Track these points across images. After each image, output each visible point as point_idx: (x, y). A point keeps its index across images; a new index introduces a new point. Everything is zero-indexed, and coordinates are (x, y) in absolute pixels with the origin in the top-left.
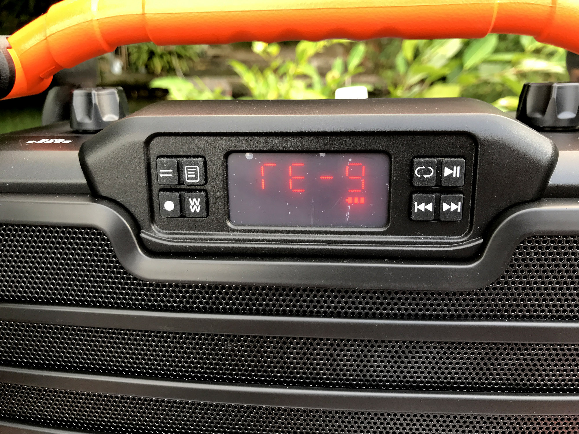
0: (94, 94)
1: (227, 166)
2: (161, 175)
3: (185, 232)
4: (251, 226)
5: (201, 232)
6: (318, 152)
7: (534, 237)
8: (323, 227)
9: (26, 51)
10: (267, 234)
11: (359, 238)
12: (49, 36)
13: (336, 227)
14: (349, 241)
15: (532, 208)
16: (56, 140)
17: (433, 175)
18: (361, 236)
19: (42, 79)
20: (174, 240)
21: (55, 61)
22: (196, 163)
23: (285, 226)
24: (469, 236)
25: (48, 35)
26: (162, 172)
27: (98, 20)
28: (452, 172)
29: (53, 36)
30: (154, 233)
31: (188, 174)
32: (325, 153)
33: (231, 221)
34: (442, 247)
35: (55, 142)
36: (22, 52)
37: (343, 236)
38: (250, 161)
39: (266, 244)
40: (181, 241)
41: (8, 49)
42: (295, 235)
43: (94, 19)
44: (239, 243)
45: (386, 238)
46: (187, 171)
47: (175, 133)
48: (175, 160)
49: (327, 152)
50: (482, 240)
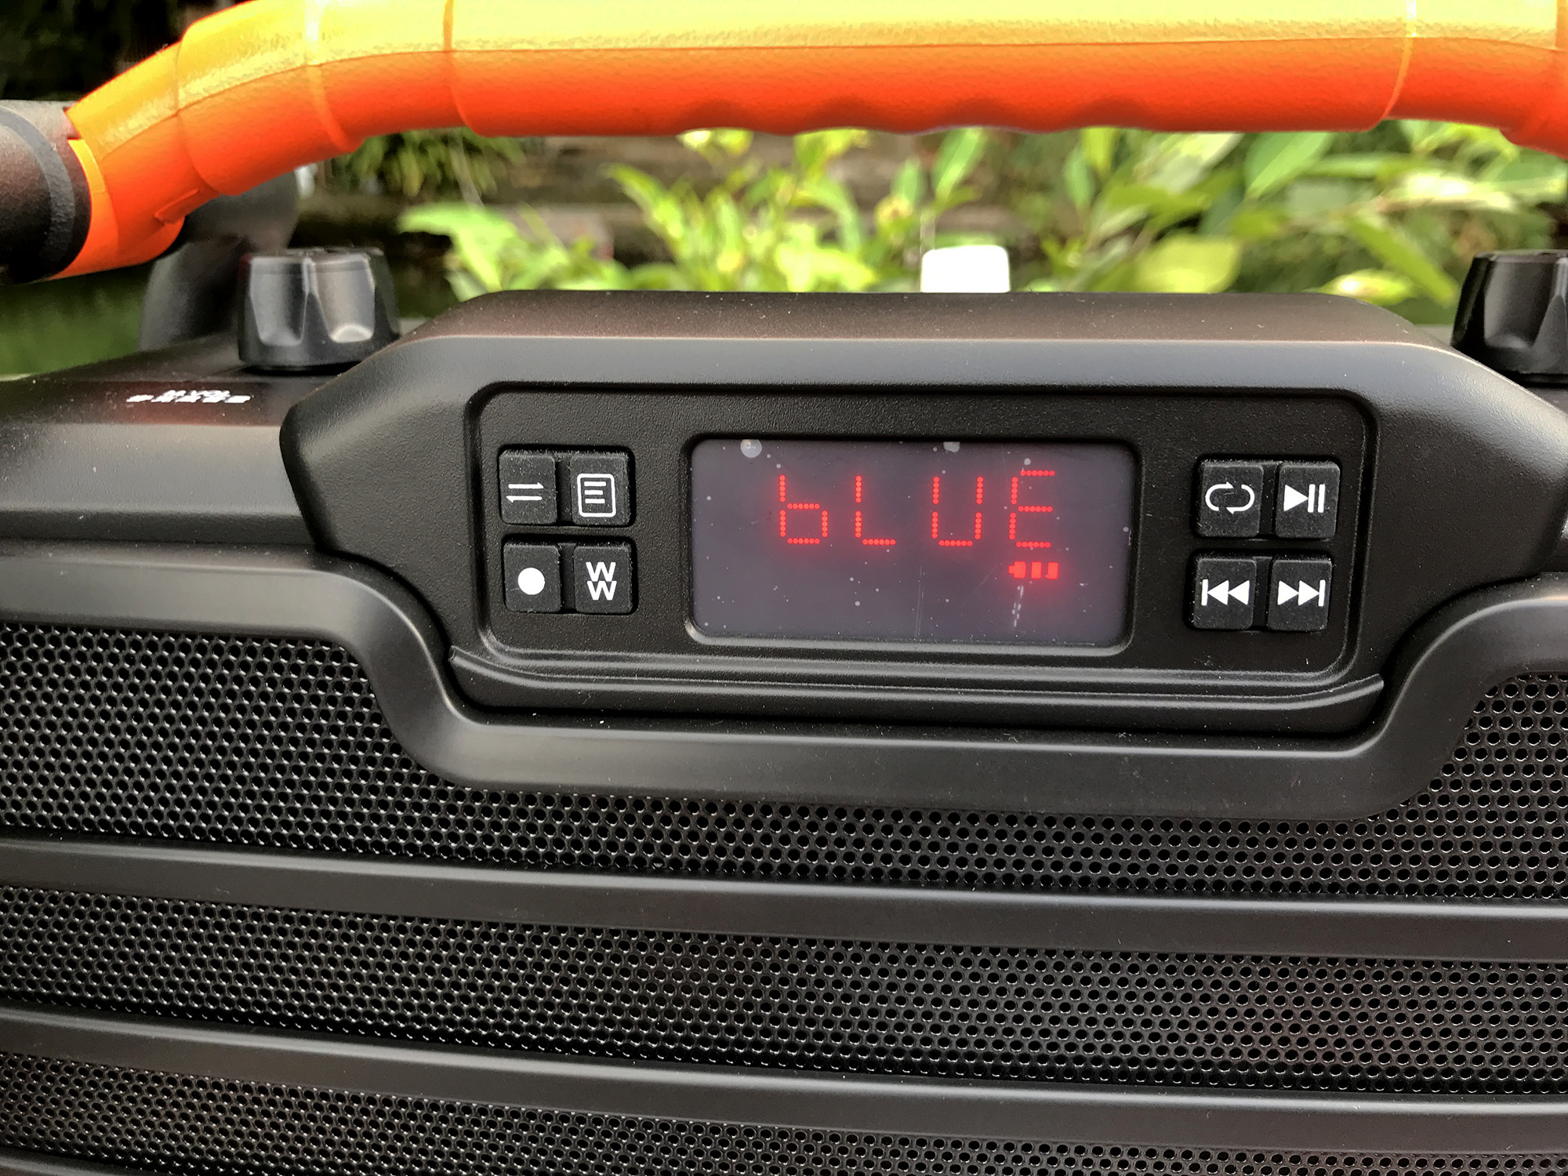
0: (309, 266)
1: (689, 473)
2: (512, 498)
3: (571, 652)
4: (752, 637)
5: (616, 653)
6: (940, 439)
7: (1525, 677)
8: (948, 642)
9: (120, 147)
10: (795, 661)
11: (1048, 674)
12: (187, 107)
13: (983, 644)
14: (1021, 682)
15: (1521, 599)
16: (205, 393)
17: (1253, 506)
18: (1054, 668)
19: (158, 224)
20: (542, 675)
21: (198, 177)
22: (608, 468)
23: (844, 639)
24: (1344, 672)
25: (182, 105)
26: (515, 490)
27: (321, 65)
28: (1302, 498)
29: (195, 107)
30: (488, 653)
31: (584, 497)
32: (958, 443)
33: (695, 624)
34: (1272, 701)
35: (205, 401)
36: (109, 151)
37: (1003, 668)
38: (751, 461)
39: (794, 687)
40: (561, 676)
41: (71, 142)
42: (873, 663)
43: (310, 63)
44: (720, 684)
45: (1120, 675)
46: (583, 488)
47: (551, 383)
48: (549, 457)
49: (965, 440)
50: (1382, 682)
